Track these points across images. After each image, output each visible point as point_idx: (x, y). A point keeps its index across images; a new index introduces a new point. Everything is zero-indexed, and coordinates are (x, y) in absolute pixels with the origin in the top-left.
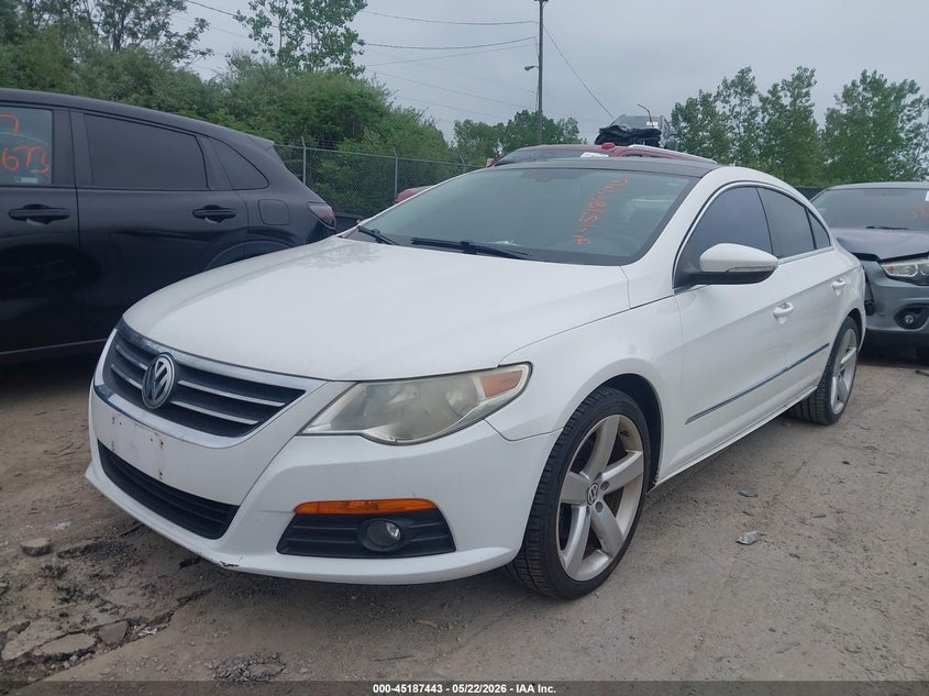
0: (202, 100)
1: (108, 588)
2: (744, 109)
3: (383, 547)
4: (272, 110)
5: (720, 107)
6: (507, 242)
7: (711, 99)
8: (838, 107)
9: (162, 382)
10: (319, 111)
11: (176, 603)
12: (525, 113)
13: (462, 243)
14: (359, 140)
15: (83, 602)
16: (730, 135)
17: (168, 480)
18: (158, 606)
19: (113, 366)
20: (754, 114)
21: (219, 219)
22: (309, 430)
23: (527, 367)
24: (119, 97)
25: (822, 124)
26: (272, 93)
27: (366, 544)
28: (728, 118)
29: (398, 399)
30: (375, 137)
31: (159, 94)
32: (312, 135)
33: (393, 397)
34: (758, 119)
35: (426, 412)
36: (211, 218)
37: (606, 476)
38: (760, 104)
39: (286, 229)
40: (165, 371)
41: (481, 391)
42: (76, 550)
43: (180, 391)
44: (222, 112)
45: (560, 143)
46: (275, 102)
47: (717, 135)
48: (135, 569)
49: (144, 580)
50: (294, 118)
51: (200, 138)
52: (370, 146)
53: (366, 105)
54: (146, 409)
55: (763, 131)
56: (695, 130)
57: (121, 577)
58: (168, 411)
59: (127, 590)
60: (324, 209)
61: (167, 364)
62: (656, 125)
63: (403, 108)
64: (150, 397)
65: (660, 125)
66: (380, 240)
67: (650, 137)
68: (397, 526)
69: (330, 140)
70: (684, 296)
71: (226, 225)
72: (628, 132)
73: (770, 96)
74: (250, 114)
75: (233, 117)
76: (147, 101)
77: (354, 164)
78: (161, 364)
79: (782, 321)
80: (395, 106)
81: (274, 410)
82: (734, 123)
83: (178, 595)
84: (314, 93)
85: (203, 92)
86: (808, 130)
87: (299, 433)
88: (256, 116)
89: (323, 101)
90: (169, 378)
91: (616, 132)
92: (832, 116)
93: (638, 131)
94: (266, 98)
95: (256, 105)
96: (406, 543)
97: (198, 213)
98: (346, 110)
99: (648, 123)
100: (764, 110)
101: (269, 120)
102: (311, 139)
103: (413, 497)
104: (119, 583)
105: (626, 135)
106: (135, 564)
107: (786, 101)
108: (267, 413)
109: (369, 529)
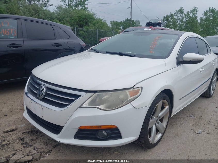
0: (51, 17)
1: (35, 143)
2: (181, 17)
3: (103, 137)
4: (68, 19)
5: (175, 17)
6: (130, 53)
7: (173, 15)
8: (203, 17)
9: (43, 92)
10: (79, 19)
11: (52, 147)
12: (127, 19)
13: (119, 53)
14: (89, 26)
15: (29, 147)
16: (177, 24)
17: (44, 119)
18: (48, 148)
19: (29, 86)
20: (183, 18)
21: (58, 46)
22: (83, 106)
23: (141, 88)
24: (31, 16)
25: (199, 21)
26: (67, 15)
27: (98, 137)
28: (177, 19)
29: (105, 97)
30: (92, 25)
31: (41, 15)
32: (77, 25)
33: (104, 96)
34: (184, 20)
35: (113, 101)
36: (56, 46)
37: (160, 115)
38: (185, 16)
39: (74, 49)
40: (43, 89)
41: (129, 95)
42: (26, 132)
43: (47, 94)
44: (56, 19)
45: (136, 26)
46: (68, 17)
47: (174, 24)
48: (42, 138)
49: (44, 141)
50: (73, 21)
51: (53, 26)
52: (91, 27)
53: (90, 17)
54: (38, 99)
55: (185, 23)
56: (169, 23)
57: (38, 140)
58: (44, 100)
59: (40, 143)
60: (83, 43)
61: (44, 87)
62: (160, 22)
63: (98, 18)
64: (39, 96)
65: (161, 22)
66: (97, 52)
67: (159, 24)
68: (106, 132)
69: (81, 26)
70: (179, 67)
71: (60, 48)
72: (153, 23)
73: (187, 14)
74: (62, 20)
75: (58, 21)
76: (38, 17)
77: (87, 31)
78: (42, 87)
79: (202, 72)
80: (96, 17)
81: (73, 101)
82: (178, 21)
83: (53, 145)
84: (77, 15)
85: (51, 15)
86: (196, 22)
87: (80, 107)
88: (64, 20)
89: (80, 17)
90: (44, 91)
91: (151, 23)
92: (201, 19)
93: (156, 23)
94: (66, 16)
95: (64, 18)
96: (109, 136)
97: (53, 45)
98: (85, 19)
99: (158, 21)
100: (185, 17)
101: (67, 21)
102: (77, 26)
103: (111, 125)
104: (38, 141)
105: (153, 24)
106: (42, 136)
107: (191, 15)
108: (71, 101)
109: (99, 133)
